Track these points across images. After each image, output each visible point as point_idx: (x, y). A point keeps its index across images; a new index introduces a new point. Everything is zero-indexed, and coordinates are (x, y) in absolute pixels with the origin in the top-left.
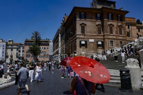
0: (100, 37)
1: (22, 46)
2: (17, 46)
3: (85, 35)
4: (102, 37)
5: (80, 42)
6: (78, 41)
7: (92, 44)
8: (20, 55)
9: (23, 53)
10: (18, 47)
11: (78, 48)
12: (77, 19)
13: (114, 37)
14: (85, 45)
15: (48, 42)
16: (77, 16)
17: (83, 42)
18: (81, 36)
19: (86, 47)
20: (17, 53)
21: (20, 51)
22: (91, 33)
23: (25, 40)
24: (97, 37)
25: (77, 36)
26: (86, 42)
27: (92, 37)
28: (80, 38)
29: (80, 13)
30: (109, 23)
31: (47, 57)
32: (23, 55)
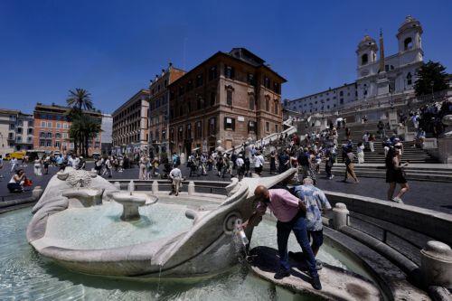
0: (252, 115)
1: (26, 120)
2: (11, 117)
3: (232, 108)
4: (255, 115)
5: (225, 119)
6: (222, 116)
7: (241, 126)
8: (19, 138)
9: (30, 136)
10: (14, 120)
11: (222, 129)
12: (222, 76)
13: (270, 117)
14: (232, 126)
15: (97, 115)
16: (222, 71)
17: (229, 121)
18: (226, 110)
19: (234, 129)
20: (11, 135)
21: (20, 131)
22: (240, 106)
23: (35, 105)
24: (249, 114)
25: (221, 108)
26: (233, 120)
27: (241, 113)
28: (225, 112)
29: (226, 66)
30: (266, 93)
31: (95, 147)
32: (30, 139)
